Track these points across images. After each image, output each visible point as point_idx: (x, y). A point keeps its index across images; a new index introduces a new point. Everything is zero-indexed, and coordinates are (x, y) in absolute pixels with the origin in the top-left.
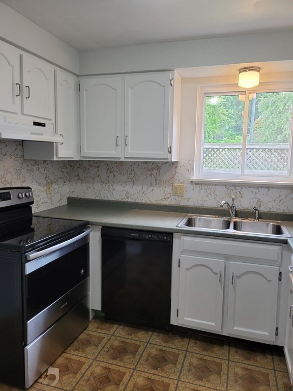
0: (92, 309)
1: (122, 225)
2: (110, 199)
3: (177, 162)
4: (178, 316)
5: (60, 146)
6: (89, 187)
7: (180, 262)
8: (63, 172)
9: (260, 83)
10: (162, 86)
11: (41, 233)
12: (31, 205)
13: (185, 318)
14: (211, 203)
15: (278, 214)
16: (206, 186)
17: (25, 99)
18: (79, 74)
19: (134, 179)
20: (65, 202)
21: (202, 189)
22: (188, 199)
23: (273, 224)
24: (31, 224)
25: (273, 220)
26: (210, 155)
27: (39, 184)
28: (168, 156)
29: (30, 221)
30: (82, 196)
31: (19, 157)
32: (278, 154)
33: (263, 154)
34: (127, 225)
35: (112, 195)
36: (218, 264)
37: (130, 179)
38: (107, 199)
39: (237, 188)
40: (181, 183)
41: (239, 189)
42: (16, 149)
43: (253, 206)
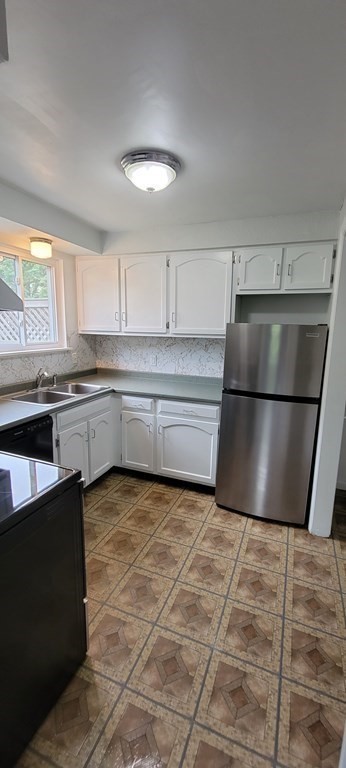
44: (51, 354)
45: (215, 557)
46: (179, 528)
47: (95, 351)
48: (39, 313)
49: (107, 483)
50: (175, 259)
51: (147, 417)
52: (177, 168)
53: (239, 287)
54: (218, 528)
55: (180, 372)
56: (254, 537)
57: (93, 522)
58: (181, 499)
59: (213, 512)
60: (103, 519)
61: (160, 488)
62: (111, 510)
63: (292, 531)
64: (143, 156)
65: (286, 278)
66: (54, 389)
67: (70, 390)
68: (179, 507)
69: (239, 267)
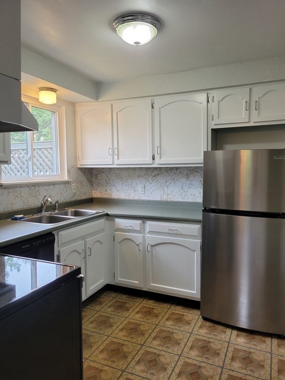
44: (53, 184)
45: (202, 364)
46: (167, 338)
47: (91, 183)
48: (43, 153)
49: (101, 300)
50: (158, 102)
51: (137, 238)
52: (158, 26)
53: (213, 123)
54: (204, 338)
55: (165, 198)
56: (237, 347)
57: (89, 333)
58: (170, 312)
59: (199, 324)
60: (97, 331)
61: (150, 303)
62: (105, 323)
63: (275, 341)
64: (131, 18)
65: (254, 113)
66: (55, 213)
67: (69, 213)
68: (167, 319)
69: (213, 106)
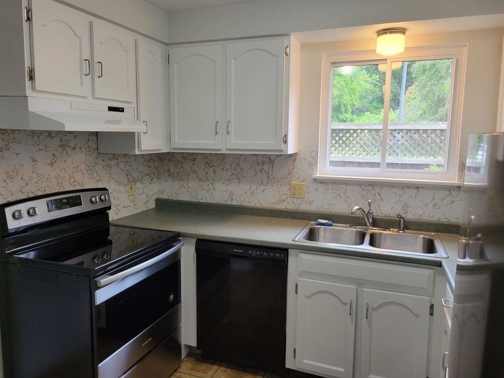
0: (184, 345)
1: (223, 237)
2: (209, 201)
3: (296, 153)
4: (295, 358)
5: (142, 136)
6: (183, 186)
7: (297, 287)
8: (150, 167)
9: (405, 48)
10: (274, 56)
11: (121, 246)
12: (107, 211)
13: (305, 361)
14: (340, 208)
15: (431, 223)
16: (334, 186)
17: (96, 79)
18: (168, 42)
19: (240, 175)
20: (152, 205)
21: (328, 189)
22: (311, 202)
23: (424, 238)
24: (108, 235)
25: (424, 231)
26: (344, 138)
27: (119, 183)
28: (283, 147)
29: (107, 231)
30: (173, 197)
31: (91, 149)
32: (437, 136)
33: (416, 136)
34: (229, 238)
35: (212, 197)
36: (348, 291)
37: (234, 176)
38: (205, 201)
39: (375, 188)
40: (301, 181)
41: (378, 189)
42: (89, 140)
43: (397, 212)
